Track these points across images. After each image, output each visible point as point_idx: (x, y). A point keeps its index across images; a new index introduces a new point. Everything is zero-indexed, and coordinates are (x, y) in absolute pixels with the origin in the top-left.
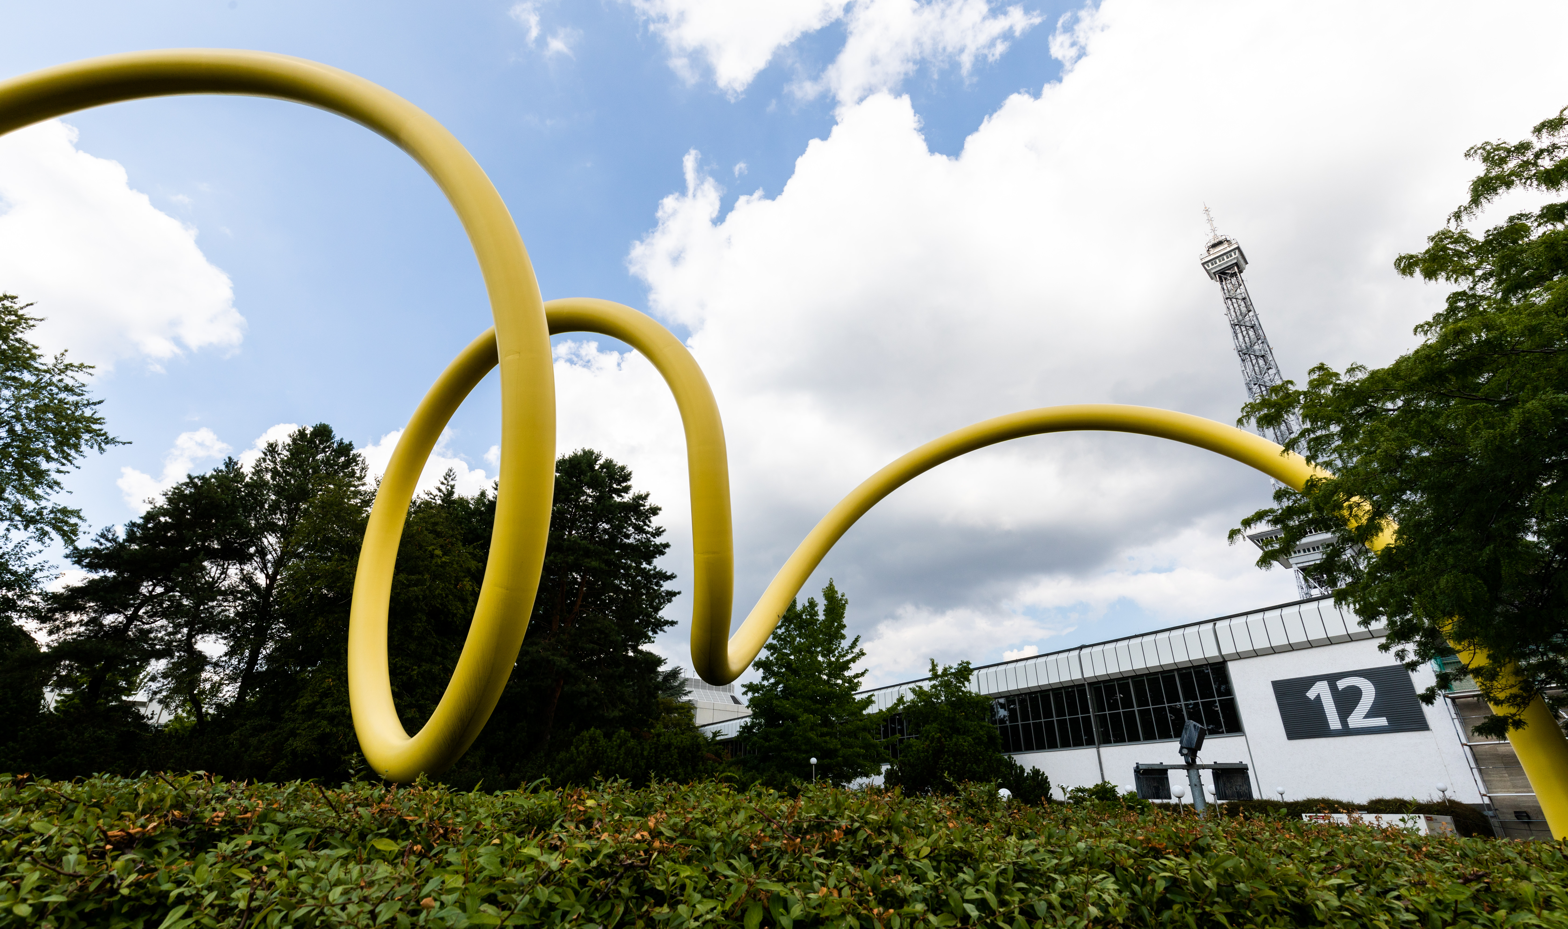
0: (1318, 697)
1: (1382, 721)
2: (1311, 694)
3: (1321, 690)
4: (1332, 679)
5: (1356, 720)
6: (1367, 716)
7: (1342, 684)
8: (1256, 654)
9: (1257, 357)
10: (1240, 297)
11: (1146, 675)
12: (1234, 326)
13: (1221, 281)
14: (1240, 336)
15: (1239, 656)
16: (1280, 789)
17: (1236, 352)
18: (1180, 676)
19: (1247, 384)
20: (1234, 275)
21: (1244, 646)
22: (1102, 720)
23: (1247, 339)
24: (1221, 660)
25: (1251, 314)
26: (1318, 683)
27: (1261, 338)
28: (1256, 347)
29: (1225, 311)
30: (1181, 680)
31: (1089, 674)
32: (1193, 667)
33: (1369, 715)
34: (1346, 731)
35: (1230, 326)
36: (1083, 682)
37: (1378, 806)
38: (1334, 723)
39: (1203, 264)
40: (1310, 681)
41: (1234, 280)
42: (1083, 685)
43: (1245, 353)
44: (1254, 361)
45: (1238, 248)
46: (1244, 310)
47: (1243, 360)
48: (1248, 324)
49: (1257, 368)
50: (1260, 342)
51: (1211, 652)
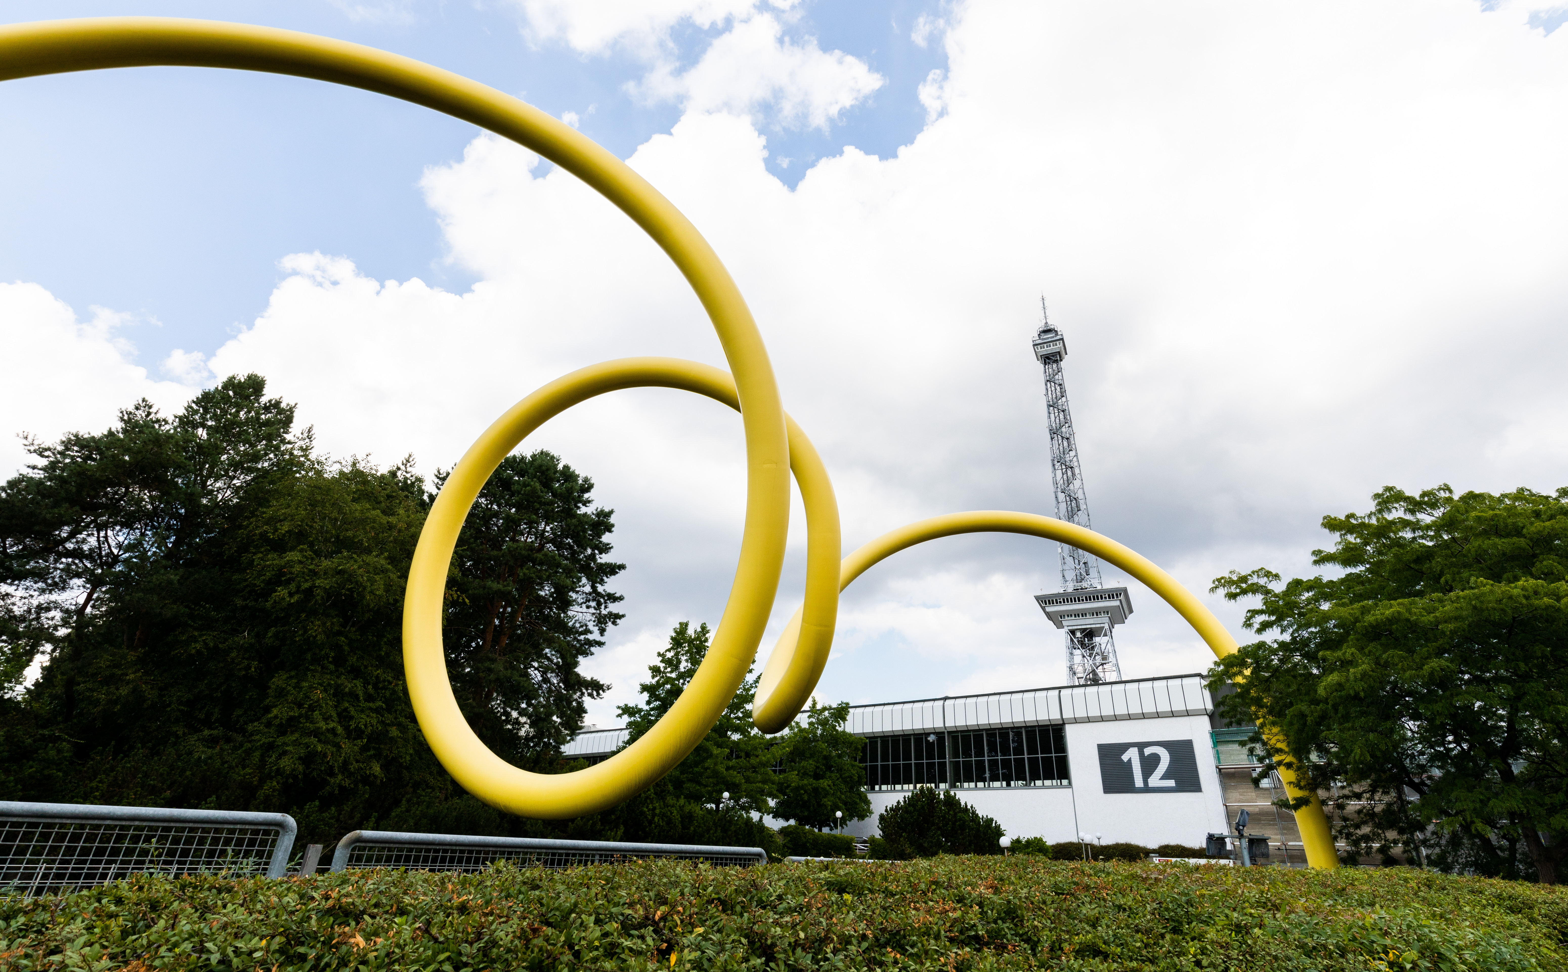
0: (1130, 760)
1: (1171, 783)
2: (1125, 757)
3: (1132, 755)
4: (1141, 746)
5: (1155, 780)
6: (1162, 779)
7: (1148, 751)
8: (1089, 720)
9: (1063, 438)
10: (1057, 382)
11: (999, 729)
12: (1049, 406)
13: (1045, 364)
14: (1052, 416)
15: (1076, 721)
16: (1099, 835)
17: (1048, 430)
18: (1027, 732)
19: (1053, 460)
20: (1056, 361)
21: (1081, 713)
22: (956, 765)
23: (1057, 420)
24: (1061, 722)
25: (1064, 399)
26: (1131, 749)
27: (1067, 421)
28: (1063, 429)
29: (1044, 392)
30: (1026, 735)
31: (950, 723)
32: (1039, 726)
33: (1164, 777)
34: (1147, 789)
35: (1046, 407)
36: (943, 730)
37: (1166, 851)
38: (1139, 782)
39: (1034, 345)
40: (1125, 747)
41: (1055, 366)
42: (943, 733)
43: (1054, 432)
44: (1060, 441)
45: (1062, 339)
46: (1059, 394)
47: (1052, 439)
48: (1060, 407)
49: (1061, 448)
50: (1067, 425)
51: (1055, 716)
